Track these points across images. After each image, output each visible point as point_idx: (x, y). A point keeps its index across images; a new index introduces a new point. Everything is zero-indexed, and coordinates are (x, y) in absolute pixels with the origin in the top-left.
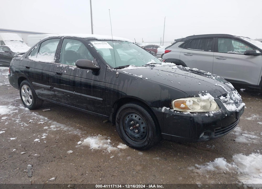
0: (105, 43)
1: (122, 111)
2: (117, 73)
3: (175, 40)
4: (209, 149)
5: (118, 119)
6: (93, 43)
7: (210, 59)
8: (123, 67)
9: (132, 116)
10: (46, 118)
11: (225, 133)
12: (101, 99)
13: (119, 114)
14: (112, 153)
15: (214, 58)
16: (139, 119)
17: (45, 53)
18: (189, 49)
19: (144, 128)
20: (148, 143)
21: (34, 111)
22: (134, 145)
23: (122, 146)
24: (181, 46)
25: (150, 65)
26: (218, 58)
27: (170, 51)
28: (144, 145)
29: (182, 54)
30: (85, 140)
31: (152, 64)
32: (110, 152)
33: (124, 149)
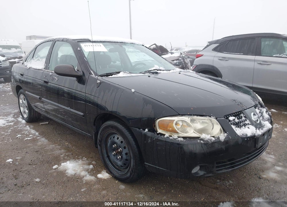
0: (99, 45)
1: (103, 130)
2: (98, 82)
3: (209, 42)
4: (218, 186)
5: (99, 140)
6: (83, 45)
7: (250, 65)
8: (111, 74)
9: (114, 137)
10: (37, 134)
11: (235, 168)
12: (82, 114)
13: (100, 134)
14: (88, 183)
15: (256, 63)
16: (122, 142)
17: (38, 58)
18: (225, 52)
19: (126, 154)
20: (131, 174)
21: (30, 124)
22: (117, 175)
23: (104, 175)
24: (215, 50)
25: (152, 71)
26: (260, 64)
27: (202, 55)
28: (126, 176)
29: (216, 59)
30: (62, 164)
31: (155, 70)
32: (84, 182)
33: (103, 179)
